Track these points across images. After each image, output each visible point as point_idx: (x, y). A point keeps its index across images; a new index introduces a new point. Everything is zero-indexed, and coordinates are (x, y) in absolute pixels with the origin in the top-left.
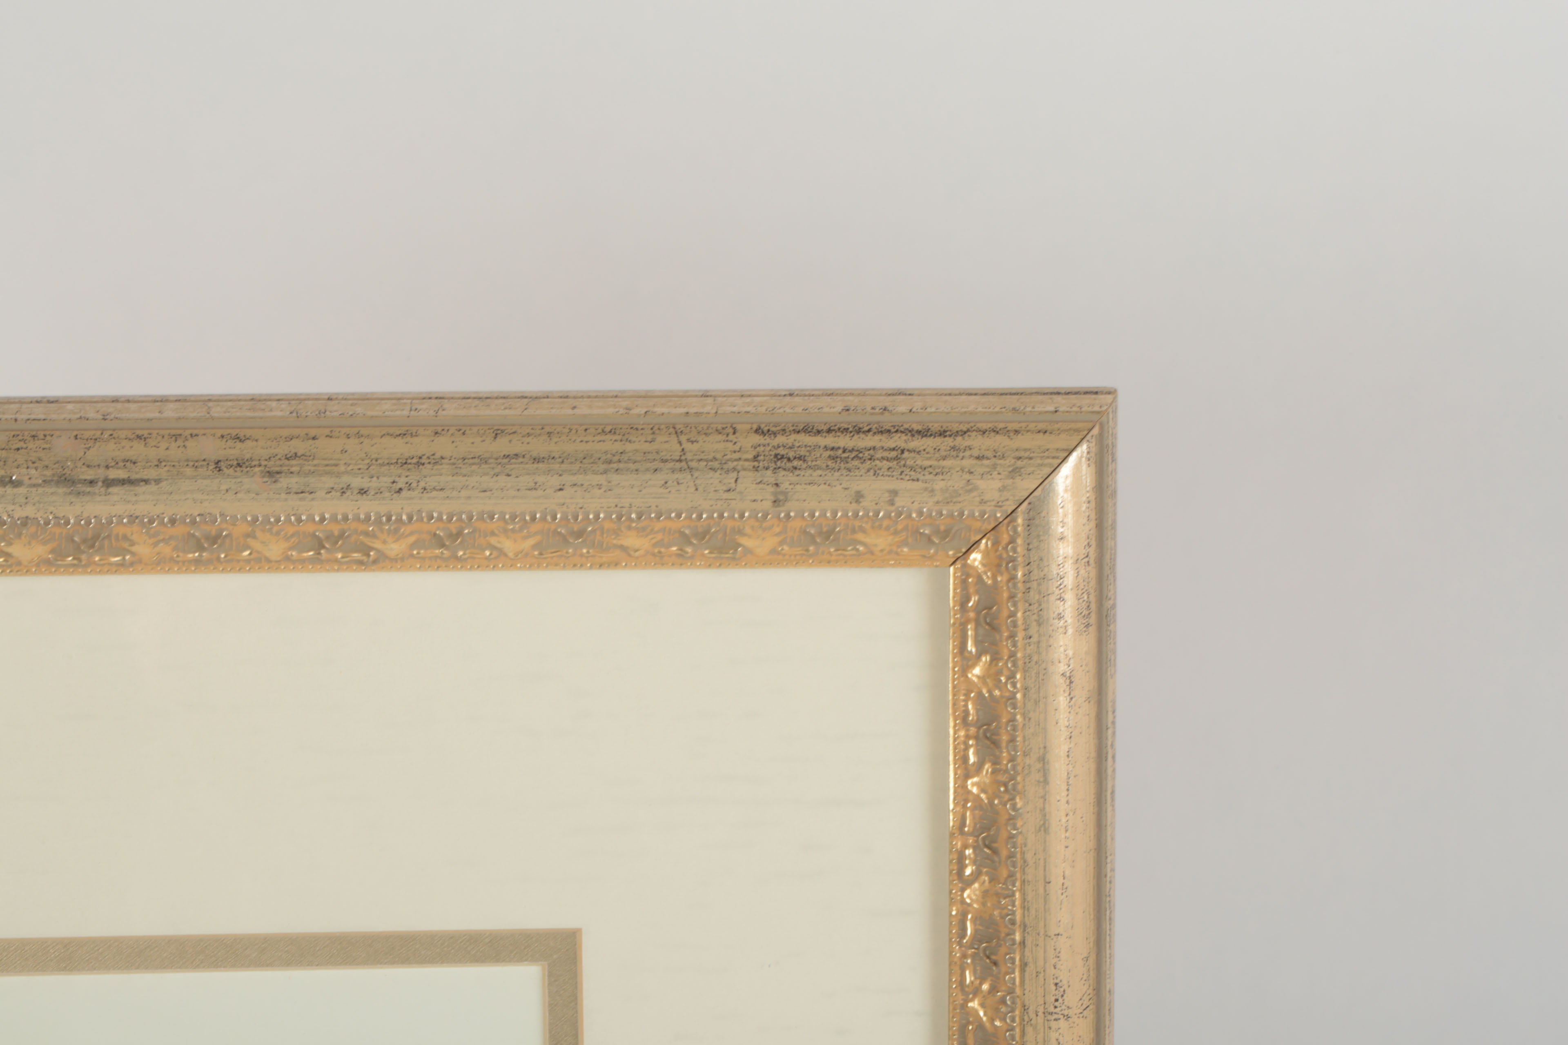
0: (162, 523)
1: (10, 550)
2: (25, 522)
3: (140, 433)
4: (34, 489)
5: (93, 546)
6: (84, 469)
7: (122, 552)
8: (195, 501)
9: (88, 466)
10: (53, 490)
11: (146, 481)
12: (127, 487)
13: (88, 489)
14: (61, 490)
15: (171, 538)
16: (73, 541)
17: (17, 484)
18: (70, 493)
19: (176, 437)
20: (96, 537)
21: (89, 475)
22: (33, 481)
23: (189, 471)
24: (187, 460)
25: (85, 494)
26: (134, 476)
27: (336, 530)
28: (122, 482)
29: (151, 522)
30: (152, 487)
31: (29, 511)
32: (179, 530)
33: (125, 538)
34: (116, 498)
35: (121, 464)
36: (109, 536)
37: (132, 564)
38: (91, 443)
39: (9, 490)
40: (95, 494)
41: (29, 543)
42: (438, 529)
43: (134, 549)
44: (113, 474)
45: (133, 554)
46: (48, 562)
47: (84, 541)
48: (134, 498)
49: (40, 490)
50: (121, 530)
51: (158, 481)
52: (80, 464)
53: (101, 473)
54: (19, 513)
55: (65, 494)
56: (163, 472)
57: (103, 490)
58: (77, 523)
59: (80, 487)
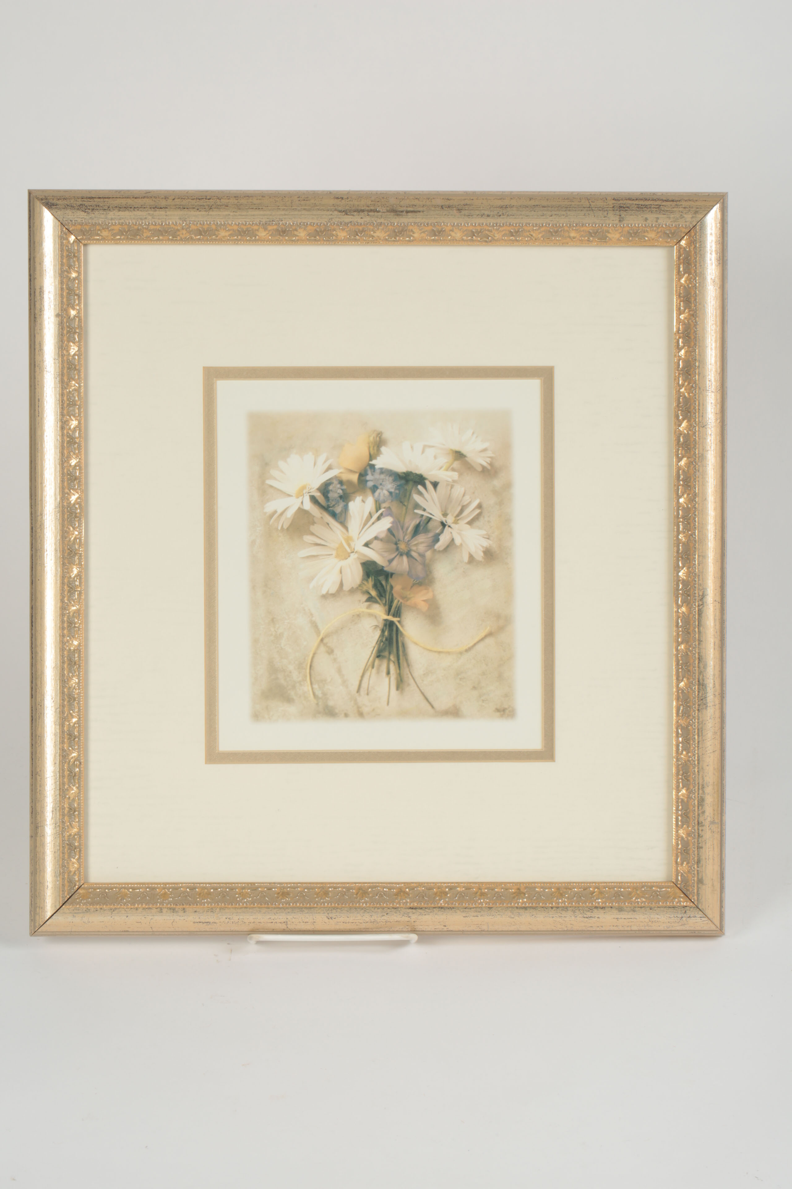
0: (424, 225)
1: (375, 235)
2: (381, 224)
3: (417, 197)
4: (383, 213)
5: (401, 234)
6: (400, 207)
7: (409, 236)
8: (435, 218)
9: (401, 207)
10: (389, 214)
11: (419, 212)
12: (413, 213)
13: (401, 214)
14: (392, 214)
15: (426, 231)
16: (395, 231)
17: (379, 212)
18: (395, 215)
19: (428, 199)
20: (402, 231)
21: (401, 209)
22: (384, 211)
23: (433, 209)
24: (432, 205)
25: (400, 215)
26: (416, 210)
27: (479, 228)
28: (412, 212)
29: (421, 225)
30: (421, 213)
31: (382, 220)
32: (430, 228)
33: (412, 231)
34: (410, 216)
35: (411, 206)
36: (406, 230)
37: (413, 241)
38: (401, 200)
39: (376, 214)
40: (403, 215)
41: (381, 232)
42: (512, 229)
43: (414, 235)
44: (409, 209)
45: (413, 237)
46: (386, 240)
47: (398, 232)
48: (415, 217)
49: (386, 214)
50: (410, 228)
51: (423, 212)
52: (398, 206)
53: (405, 209)
54: (379, 221)
55: (394, 215)
56: (425, 209)
57: (406, 214)
58: (397, 225)
59: (398, 213)
